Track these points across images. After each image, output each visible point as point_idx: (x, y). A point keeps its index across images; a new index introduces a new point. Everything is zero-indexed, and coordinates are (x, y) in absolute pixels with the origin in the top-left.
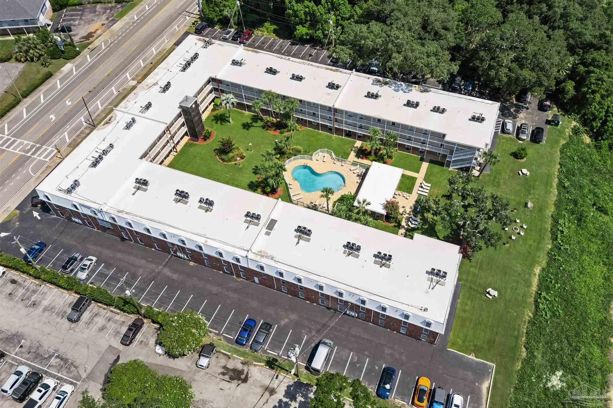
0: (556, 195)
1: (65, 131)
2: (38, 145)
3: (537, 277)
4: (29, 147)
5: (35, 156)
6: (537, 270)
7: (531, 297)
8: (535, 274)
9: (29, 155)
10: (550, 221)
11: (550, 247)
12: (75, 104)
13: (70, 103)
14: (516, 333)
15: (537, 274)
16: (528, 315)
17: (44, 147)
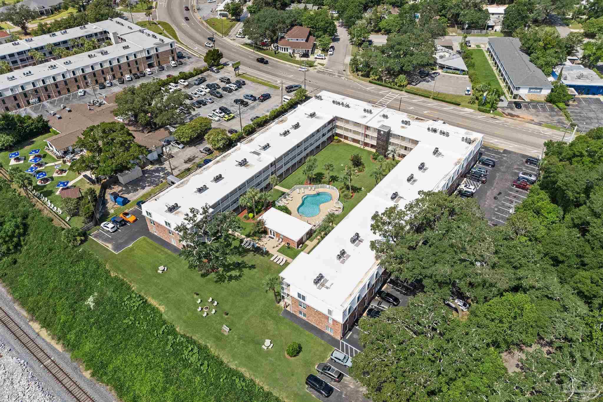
0: (229, 364)
3: (157, 306)
6: (162, 309)
7: (145, 294)
8: (160, 305)
10: (202, 342)
11: (177, 329)
14: (127, 273)
15: (159, 307)
16: (134, 286)
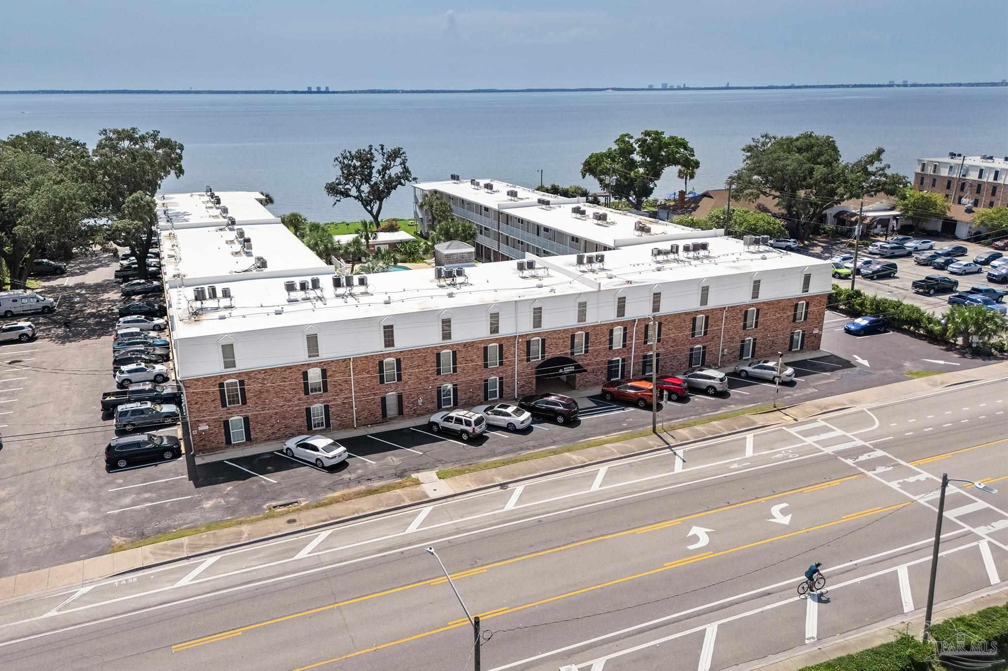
1: (747, 460)
2: (849, 462)
4: (880, 469)
5: (859, 443)
9: (879, 453)
12: (678, 521)
13: (695, 530)
17: (829, 450)
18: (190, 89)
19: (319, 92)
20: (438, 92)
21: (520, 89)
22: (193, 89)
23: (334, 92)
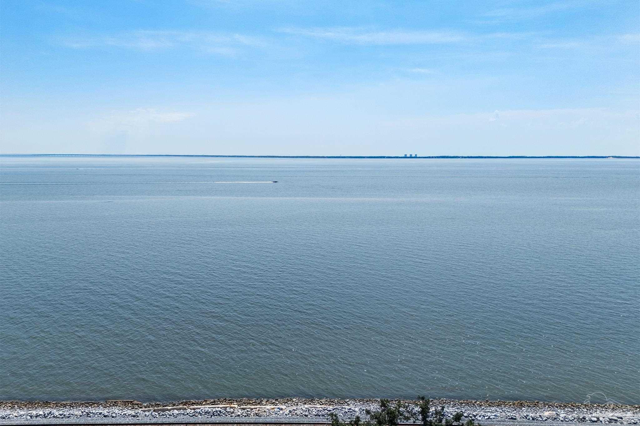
18: (340, 156)
19: (411, 157)
20: (485, 157)
21: (542, 156)
22: (342, 156)
23: (419, 157)
